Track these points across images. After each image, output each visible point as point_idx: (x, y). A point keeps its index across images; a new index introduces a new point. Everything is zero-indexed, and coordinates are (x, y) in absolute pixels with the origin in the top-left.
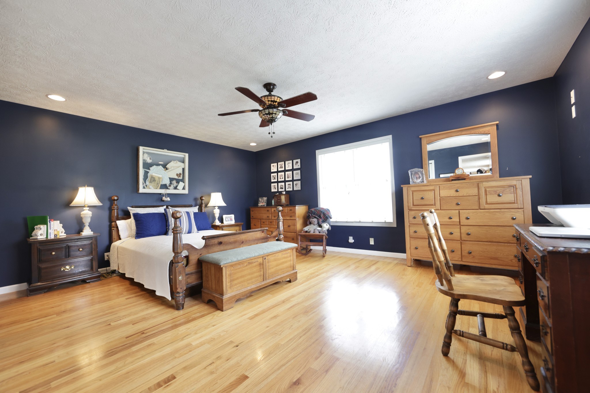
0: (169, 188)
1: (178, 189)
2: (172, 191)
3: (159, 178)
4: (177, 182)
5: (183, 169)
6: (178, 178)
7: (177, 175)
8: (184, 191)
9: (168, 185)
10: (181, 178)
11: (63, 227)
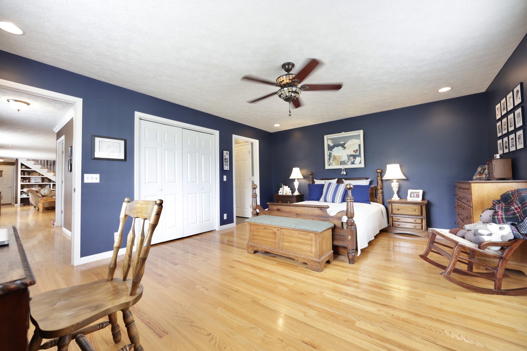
0: (347, 163)
1: (355, 164)
2: (349, 166)
3: (339, 156)
4: (354, 158)
5: (360, 145)
6: (355, 154)
7: (354, 151)
8: (360, 165)
9: (346, 161)
10: (358, 153)
11: (290, 189)
